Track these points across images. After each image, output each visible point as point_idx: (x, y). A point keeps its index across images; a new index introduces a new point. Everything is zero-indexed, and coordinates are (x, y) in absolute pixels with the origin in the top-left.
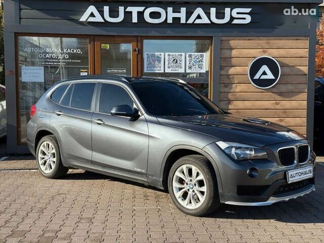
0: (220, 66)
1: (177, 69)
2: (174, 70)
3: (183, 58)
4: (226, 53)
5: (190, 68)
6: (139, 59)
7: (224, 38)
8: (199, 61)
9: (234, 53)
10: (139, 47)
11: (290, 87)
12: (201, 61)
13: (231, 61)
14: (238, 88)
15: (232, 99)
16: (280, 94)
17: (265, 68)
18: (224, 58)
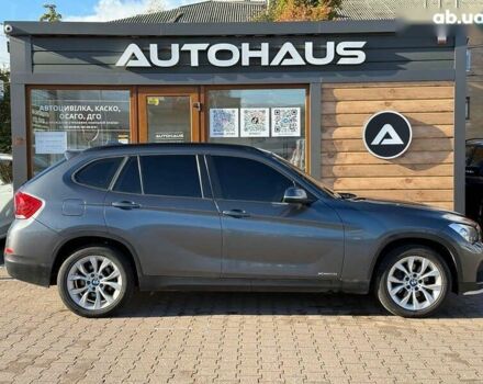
0: (322, 127)
1: (258, 132)
2: (254, 134)
3: (267, 115)
4: (329, 107)
6: (202, 118)
7: (326, 86)
8: (291, 120)
9: (341, 106)
10: (202, 102)
11: (428, 156)
12: (294, 119)
13: (335, 119)
14: (349, 159)
15: (338, 175)
16: (413, 167)
17: (388, 128)
18: (327, 115)
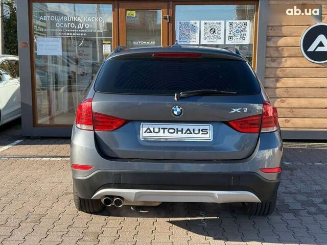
0: (267, 36)
1: (215, 40)
2: (211, 41)
3: (222, 26)
5: (230, 38)
6: (170, 28)
7: (272, 2)
8: (242, 31)
10: (171, 14)
12: (244, 30)
13: (281, 30)
14: (288, 63)
15: (281, 76)
17: (321, 38)
18: (273, 26)
